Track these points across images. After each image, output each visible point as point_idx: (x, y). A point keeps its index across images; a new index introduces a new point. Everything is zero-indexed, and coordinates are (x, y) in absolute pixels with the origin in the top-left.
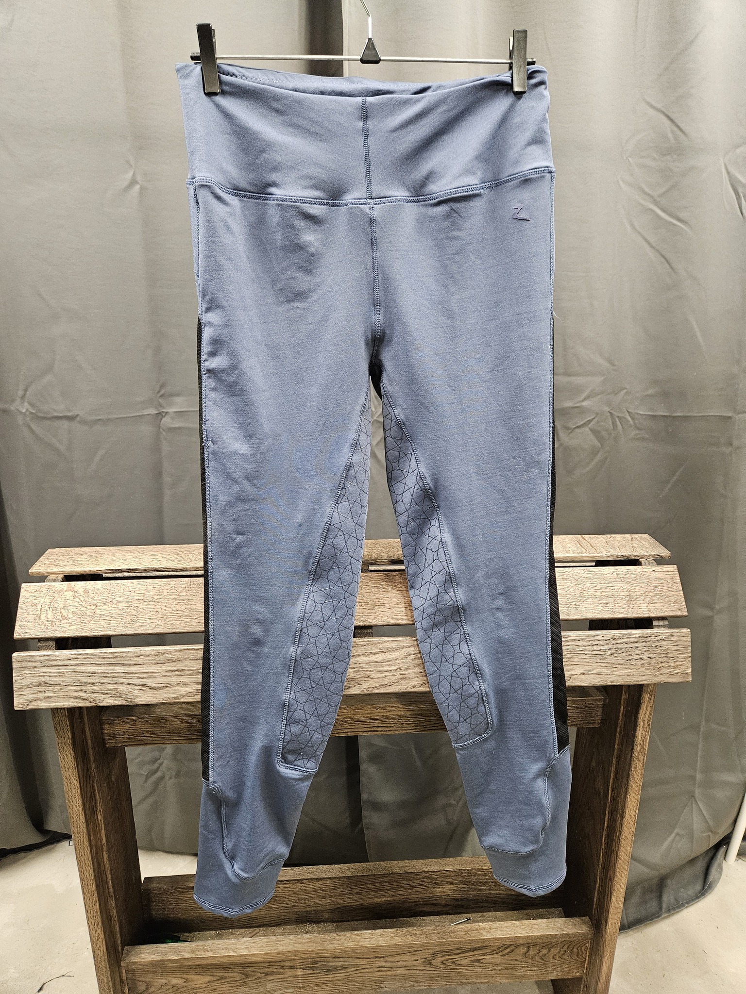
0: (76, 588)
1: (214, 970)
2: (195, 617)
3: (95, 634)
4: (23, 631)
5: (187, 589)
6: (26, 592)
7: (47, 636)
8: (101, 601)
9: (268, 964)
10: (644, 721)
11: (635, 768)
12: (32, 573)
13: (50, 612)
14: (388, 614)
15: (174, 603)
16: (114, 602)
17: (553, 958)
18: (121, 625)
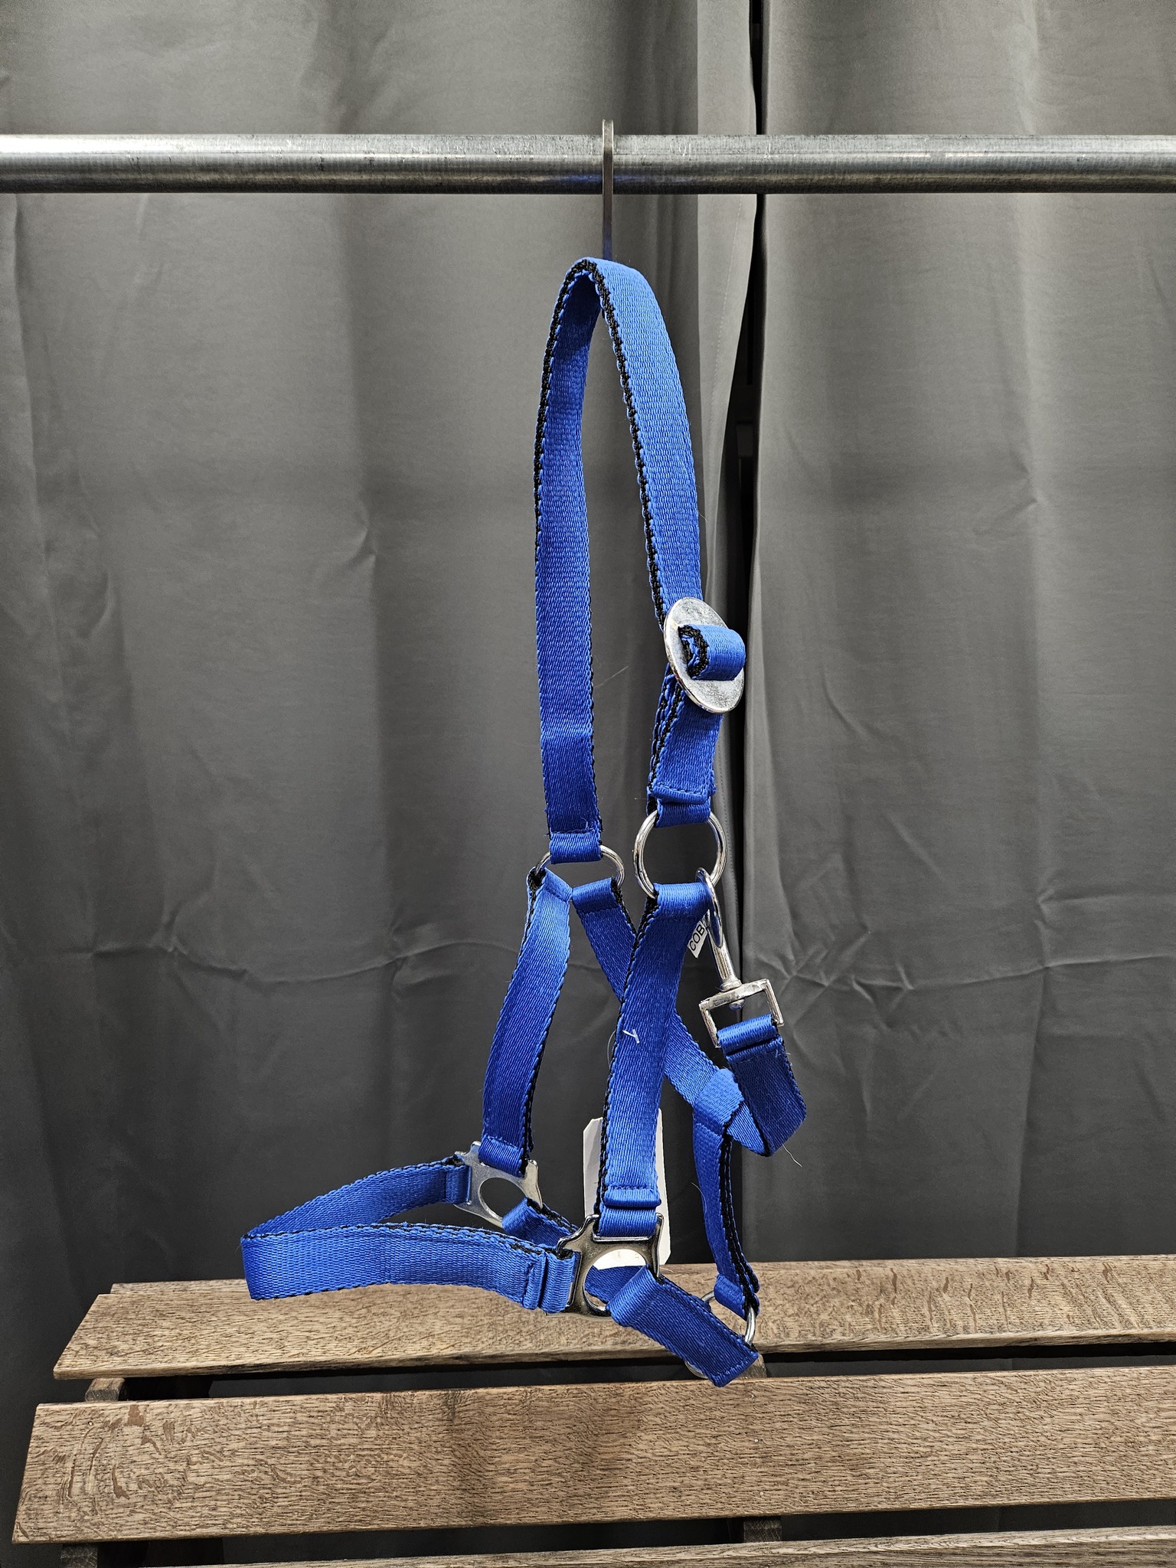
0: (148, 1417)
2: (395, 1494)
3: (183, 1533)
4: (33, 1524)
5: (379, 1420)
6: (43, 1428)
7: (80, 1537)
8: (197, 1452)
12: (61, 1374)
13: (91, 1477)
14: (814, 1487)
15: (352, 1457)
16: (226, 1453)
18: (238, 1511)
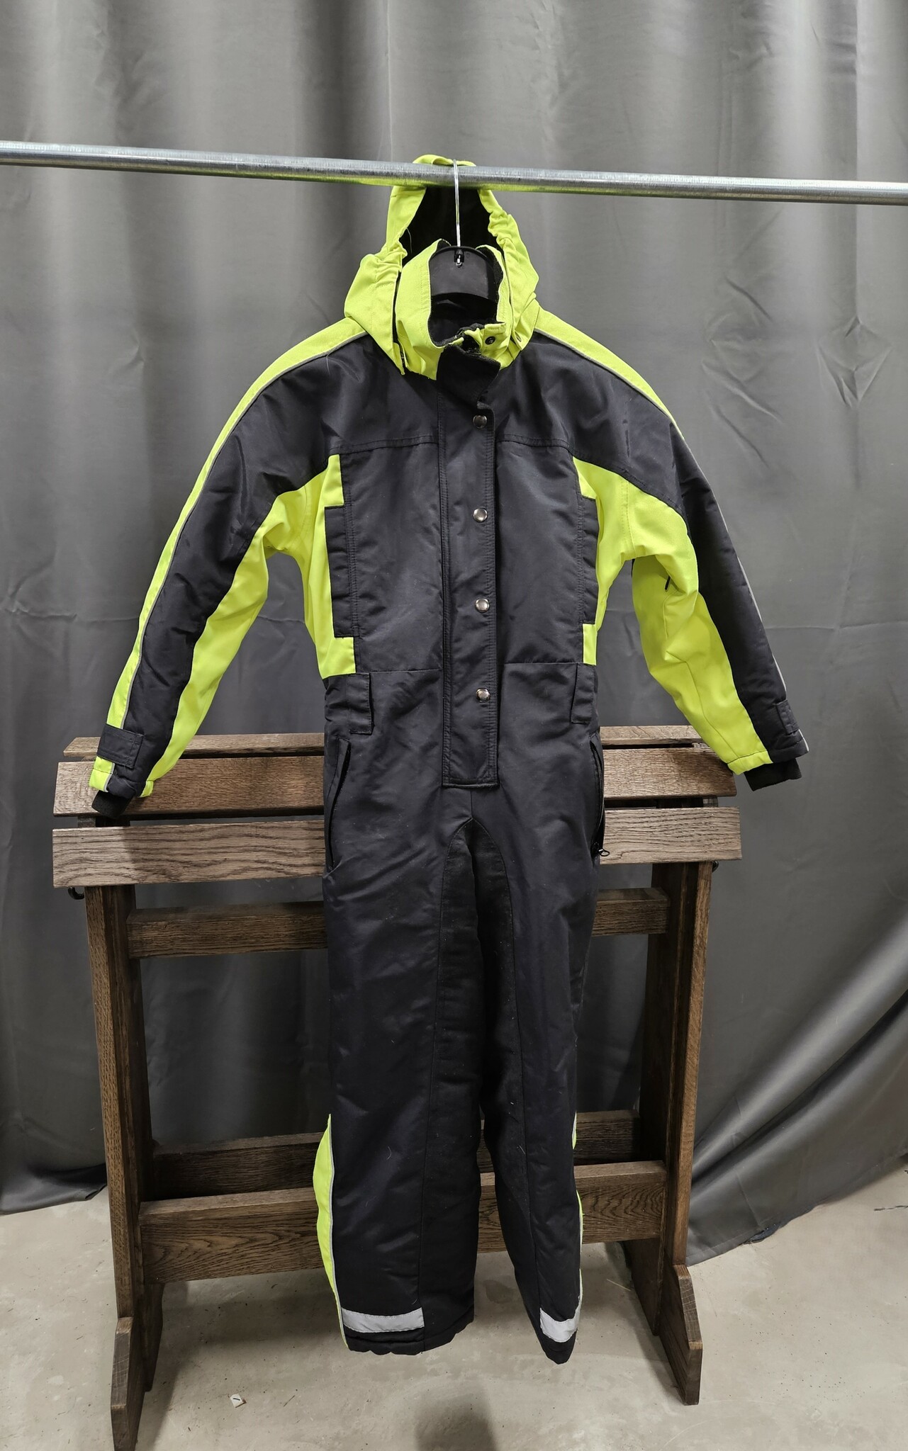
1: (242, 1229)
4: (63, 807)
6: (63, 771)
7: (88, 812)
9: (305, 1221)
10: (701, 910)
11: (695, 964)
17: (625, 1212)
